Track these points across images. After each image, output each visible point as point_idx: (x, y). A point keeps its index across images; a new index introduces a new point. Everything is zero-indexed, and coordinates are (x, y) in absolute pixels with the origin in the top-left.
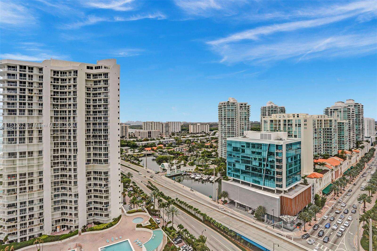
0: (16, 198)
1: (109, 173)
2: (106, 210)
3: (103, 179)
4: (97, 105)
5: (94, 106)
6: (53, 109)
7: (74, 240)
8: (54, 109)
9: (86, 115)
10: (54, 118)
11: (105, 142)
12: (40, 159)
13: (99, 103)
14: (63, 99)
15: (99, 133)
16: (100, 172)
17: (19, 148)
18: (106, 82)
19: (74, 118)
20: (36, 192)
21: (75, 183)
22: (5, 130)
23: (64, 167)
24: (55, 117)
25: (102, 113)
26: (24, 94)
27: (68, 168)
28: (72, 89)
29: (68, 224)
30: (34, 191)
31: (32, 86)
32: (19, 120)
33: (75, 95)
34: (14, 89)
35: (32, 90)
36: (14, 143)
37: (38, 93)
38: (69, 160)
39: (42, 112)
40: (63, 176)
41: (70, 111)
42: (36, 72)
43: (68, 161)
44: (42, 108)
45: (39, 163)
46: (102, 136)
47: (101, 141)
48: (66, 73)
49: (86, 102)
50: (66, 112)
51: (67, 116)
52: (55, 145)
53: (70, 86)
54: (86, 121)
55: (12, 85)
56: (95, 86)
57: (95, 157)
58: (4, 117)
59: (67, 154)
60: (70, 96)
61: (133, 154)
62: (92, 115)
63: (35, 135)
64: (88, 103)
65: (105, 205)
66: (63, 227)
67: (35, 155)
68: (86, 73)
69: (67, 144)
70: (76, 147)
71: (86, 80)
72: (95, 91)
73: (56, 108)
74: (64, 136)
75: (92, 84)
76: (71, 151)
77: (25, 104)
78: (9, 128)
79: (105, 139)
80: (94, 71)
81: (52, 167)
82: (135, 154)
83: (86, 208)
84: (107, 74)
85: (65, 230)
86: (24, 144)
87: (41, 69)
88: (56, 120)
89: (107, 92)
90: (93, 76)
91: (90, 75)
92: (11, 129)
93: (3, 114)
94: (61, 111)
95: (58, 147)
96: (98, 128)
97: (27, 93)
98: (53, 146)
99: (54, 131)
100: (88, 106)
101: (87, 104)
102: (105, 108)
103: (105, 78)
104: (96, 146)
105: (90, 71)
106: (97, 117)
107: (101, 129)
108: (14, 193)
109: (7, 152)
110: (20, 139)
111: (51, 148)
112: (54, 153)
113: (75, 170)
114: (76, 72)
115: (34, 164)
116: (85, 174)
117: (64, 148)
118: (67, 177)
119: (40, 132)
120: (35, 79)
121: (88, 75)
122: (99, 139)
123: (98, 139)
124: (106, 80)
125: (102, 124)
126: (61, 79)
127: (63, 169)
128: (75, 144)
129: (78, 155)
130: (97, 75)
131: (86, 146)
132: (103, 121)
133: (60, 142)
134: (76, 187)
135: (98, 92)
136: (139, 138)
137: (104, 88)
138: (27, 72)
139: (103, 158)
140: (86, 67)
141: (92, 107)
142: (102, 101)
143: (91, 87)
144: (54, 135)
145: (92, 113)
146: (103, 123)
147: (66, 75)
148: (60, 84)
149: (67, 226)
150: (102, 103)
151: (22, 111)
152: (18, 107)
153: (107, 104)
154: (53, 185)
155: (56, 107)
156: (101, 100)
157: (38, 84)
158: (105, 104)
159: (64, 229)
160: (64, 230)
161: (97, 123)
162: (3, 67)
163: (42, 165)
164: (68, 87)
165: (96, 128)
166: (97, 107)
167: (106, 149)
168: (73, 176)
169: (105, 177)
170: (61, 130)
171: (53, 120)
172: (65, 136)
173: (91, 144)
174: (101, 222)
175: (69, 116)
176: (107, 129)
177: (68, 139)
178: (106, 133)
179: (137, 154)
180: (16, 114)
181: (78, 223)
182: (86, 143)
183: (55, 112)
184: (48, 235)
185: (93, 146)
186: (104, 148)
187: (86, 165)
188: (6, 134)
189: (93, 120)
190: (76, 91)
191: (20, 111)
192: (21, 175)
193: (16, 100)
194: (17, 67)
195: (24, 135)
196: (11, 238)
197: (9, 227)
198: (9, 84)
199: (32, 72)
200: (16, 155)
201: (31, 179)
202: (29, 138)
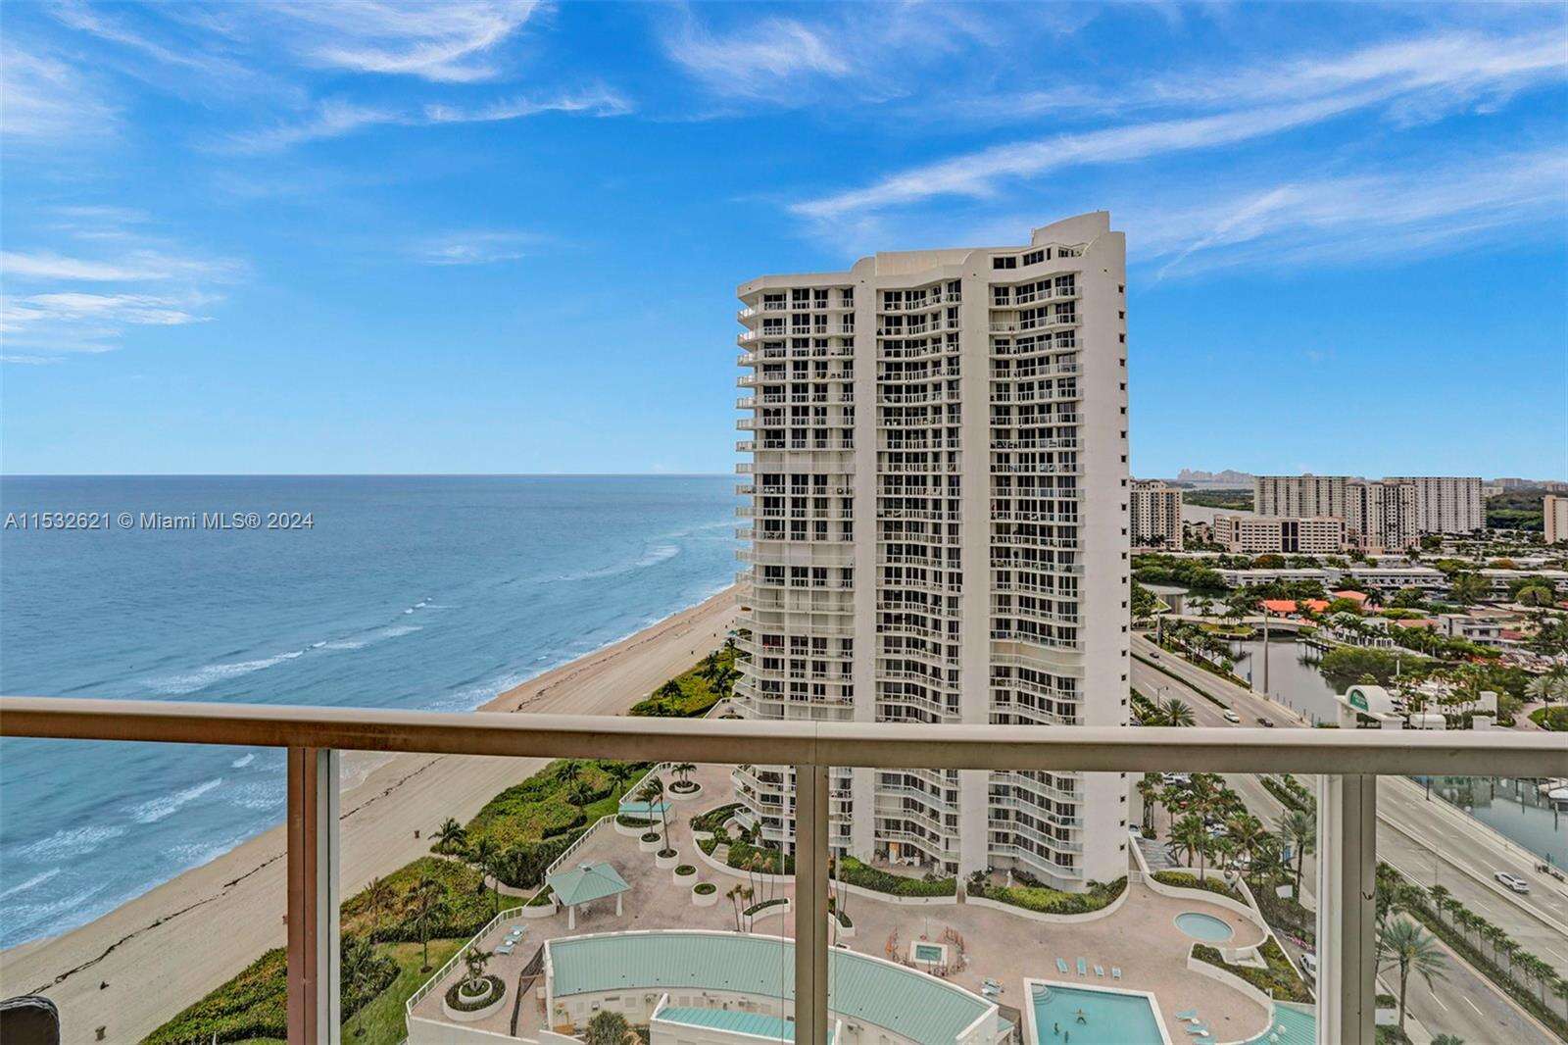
0: (783, 714)
1: (1079, 688)
2: (1064, 835)
3: (1055, 707)
4: (1033, 407)
5: (1025, 410)
6: (886, 424)
7: (941, 913)
8: (888, 427)
9: (992, 446)
10: (887, 457)
11: (1067, 558)
12: (847, 596)
13: (1041, 397)
14: (916, 388)
15: (1043, 518)
16: (1042, 676)
17: (794, 554)
18: (1067, 310)
19: (951, 456)
21: (953, 699)
22: (759, 494)
23: (917, 637)
24: (890, 454)
25: (1055, 439)
26: (803, 381)
27: (929, 640)
28: (945, 351)
29: (922, 844)
30: (827, 703)
31: (824, 354)
32: (793, 462)
33: (953, 374)
34: (780, 366)
35: (825, 365)
36: (778, 538)
37: (842, 375)
38: (933, 611)
39: (851, 438)
40: (912, 666)
41: (937, 433)
42: (834, 303)
43: (929, 616)
44: (852, 423)
45: (842, 610)
46: (1055, 532)
47: (1051, 553)
48: (923, 295)
49: (995, 394)
50: (924, 437)
51: (930, 450)
52: (889, 551)
53: (937, 341)
54: (993, 469)
55: (774, 355)
56: (1027, 330)
57: (1027, 612)
58: (755, 453)
59: (929, 588)
60: (937, 378)
61: (1201, 619)
62: (1016, 446)
63: (834, 513)
64: (999, 398)
65: (1061, 817)
66: (908, 850)
67: (833, 581)
68: (990, 285)
69: (929, 552)
70: (959, 567)
71: (993, 313)
72: (1026, 350)
73: (895, 420)
74: (917, 523)
75: (1012, 324)
76: (941, 582)
77: (806, 411)
78: (767, 490)
79: (1066, 545)
80: (1024, 274)
81: (879, 629)
82: (1211, 620)
83: (987, 807)
84: (1072, 277)
85: (912, 863)
86: (802, 542)
87: (848, 293)
88: (893, 464)
89: (1074, 353)
90: (1019, 291)
91: (1006, 291)
92: (772, 493)
93: (754, 446)
94: (908, 433)
95: (897, 560)
96: (1038, 498)
97: (812, 378)
98: (885, 555)
99: (888, 503)
100: (1001, 412)
101: (996, 403)
102: (1067, 418)
103: (1066, 297)
104: (1030, 570)
105: (1005, 276)
106: (1034, 455)
107: (1051, 504)
108: (778, 697)
109: (761, 564)
110: (795, 525)
111: (877, 562)
112: (888, 582)
113: (953, 651)
114: (955, 286)
115: (828, 610)
116: (987, 674)
117: (921, 567)
118: (925, 673)
119: (847, 503)
120: (834, 329)
121: (1000, 292)
122: (1043, 542)
123: (1039, 542)
124: (1066, 304)
125: (1055, 482)
126: (909, 317)
127: (914, 644)
128: (954, 554)
129: (962, 596)
130: (1032, 286)
131: (993, 565)
132: (1058, 470)
133: (907, 542)
134: (955, 716)
135: (1037, 353)
136: (1236, 550)
137: (1058, 335)
138: (812, 310)
139: (1056, 621)
140: (991, 264)
141: (1015, 416)
142: (1055, 388)
143: (1013, 336)
144: (886, 519)
145: (1014, 438)
146: (1060, 478)
147: (924, 302)
148: (904, 336)
149: (922, 854)
150: (1055, 396)
151: (799, 436)
152: (788, 424)
153: (1072, 399)
154: (882, 693)
155: (893, 418)
156: (1049, 386)
157: (842, 343)
158: (1066, 399)
159: (910, 859)
160: (910, 864)
161: (1033, 477)
162: (755, 301)
163: (851, 617)
164: (929, 346)
165: (1030, 498)
166: (1036, 414)
167: (1070, 584)
168: (944, 675)
169: (1061, 701)
170: (908, 500)
171: (885, 464)
172: (922, 523)
173: (1013, 559)
174: (1039, 878)
175: (937, 450)
176: (1075, 504)
177: (930, 534)
178: (1071, 518)
179: (1220, 622)
180: (783, 445)
181: (958, 856)
182: (992, 552)
183: (890, 437)
184: (863, 861)
185: (1019, 569)
186: (1061, 578)
187: (993, 640)
188: (760, 508)
189: (1018, 464)
190: (958, 357)
191: (795, 433)
192: (794, 641)
193: (784, 401)
194: (785, 295)
195: (803, 512)
196: (767, 834)
197: (764, 798)
198: (768, 350)
199: (824, 305)
200: (783, 576)
201: (820, 658)
202: (818, 522)
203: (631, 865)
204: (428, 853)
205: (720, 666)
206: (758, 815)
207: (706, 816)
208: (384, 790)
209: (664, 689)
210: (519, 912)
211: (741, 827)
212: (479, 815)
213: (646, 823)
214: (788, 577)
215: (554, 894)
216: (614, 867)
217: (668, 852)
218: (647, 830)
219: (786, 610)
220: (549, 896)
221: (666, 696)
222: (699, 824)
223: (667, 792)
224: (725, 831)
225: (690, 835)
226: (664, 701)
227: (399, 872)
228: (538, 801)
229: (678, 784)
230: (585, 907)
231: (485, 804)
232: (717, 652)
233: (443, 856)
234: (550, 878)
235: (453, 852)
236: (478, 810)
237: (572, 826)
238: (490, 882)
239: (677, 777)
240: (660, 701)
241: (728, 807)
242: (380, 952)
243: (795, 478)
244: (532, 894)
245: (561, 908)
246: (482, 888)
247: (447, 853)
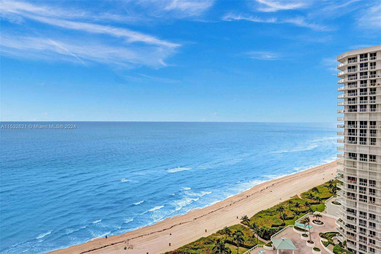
0: (356, 205)
17: (360, 149)
20: (379, 207)
22: (346, 128)
26: (365, 87)
30: (376, 205)
31: (374, 77)
32: (359, 117)
34: (355, 83)
35: (375, 81)
36: (354, 143)
42: (379, 57)
55: (352, 79)
58: (345, 114)
63: (379, 135)
67: (378, 160)
77: (366, 98)
78: (349, 126)
86: (365, 145)
92: (352, 127)
93: (344, 111)
108: (354, 199)
109: (347, 152)
110: (361, 139)
115: (375, 171)
120: (379, 67)
138: (369, 61)
151: (363, 107)
152: (358, 103)
162: (344, 61)
180: (356, 111)
188: (347, 132)
191: (361, 106)
192: (361, 180)
193: (357, 95)
194: (357, 57)
195: (365, 134)
196: (349, 245)
197: (348, 233)
198: (349, 78)
199: (374, 59)
200: (356, 157)
201: (372, 188)
202: (372, 138)
203: (298, 242)
204: (240, 223)
205: (334, 185)
206: (346, 239)
207: (325, 234)
208: (230, 204)
209: (313, 189)
210: (262, 247)
211: (339, 241)
212: (254, 216)
213: (303, 230)
214: (358, 157)
215: (273, 244)
216: (292, 242)
217: (311, 242)
218: (304, 233)
219: (357, 169)
220: (272, 244)
221: (313, 191)
222: (323, 236)
223: (311, 222)
224: (332, 240)
225: (319, 238)
226: (313, 193)
227: (232, 226)
228: (271, 216)
229: (316, 221)
230: (282, 251)
231: (256, 213)
232: (333, 180)
233: (244, 225)
234: (272, 239)
235: (246, 225)
236: (254, 215)
237: (281, 225)
238: (256, 235)
239: (315, 218)
240: (311, 193)
241: (334, 233)
242: (227, 245)
243: (361, 123)
244: (267, 242)
245: (274, 249)
246: (253, 237)
247: (245, 224)
